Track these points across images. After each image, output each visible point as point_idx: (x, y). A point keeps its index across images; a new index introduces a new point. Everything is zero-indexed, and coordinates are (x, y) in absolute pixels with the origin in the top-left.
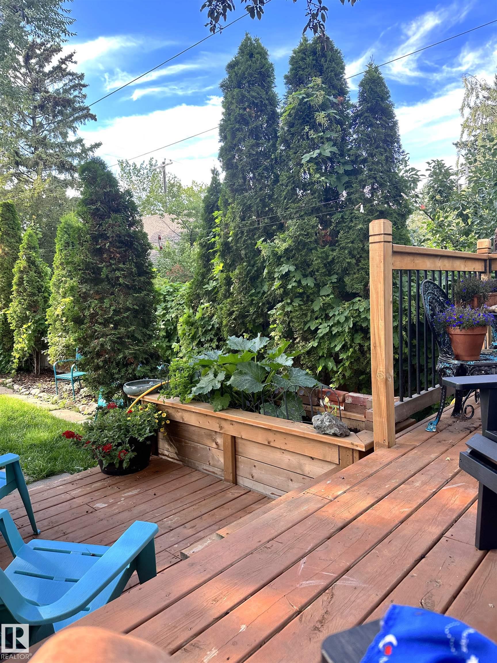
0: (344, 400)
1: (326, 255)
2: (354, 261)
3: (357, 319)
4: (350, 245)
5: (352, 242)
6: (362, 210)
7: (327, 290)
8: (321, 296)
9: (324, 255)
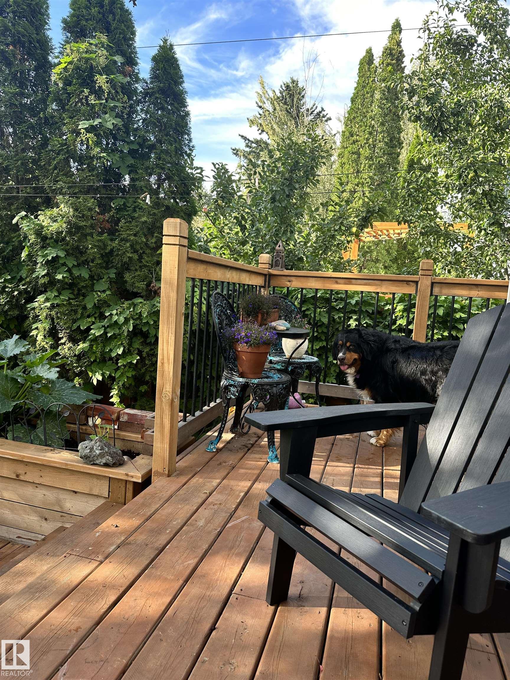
0: (118, 418)
1: (104, 244)
2: (136, 257)
3: (138, 322)
4: (132, 238)
5: (135, 235)
6: (148, 201)
7: (103, 285)
8: (95, 291)
9: (101, 244)
